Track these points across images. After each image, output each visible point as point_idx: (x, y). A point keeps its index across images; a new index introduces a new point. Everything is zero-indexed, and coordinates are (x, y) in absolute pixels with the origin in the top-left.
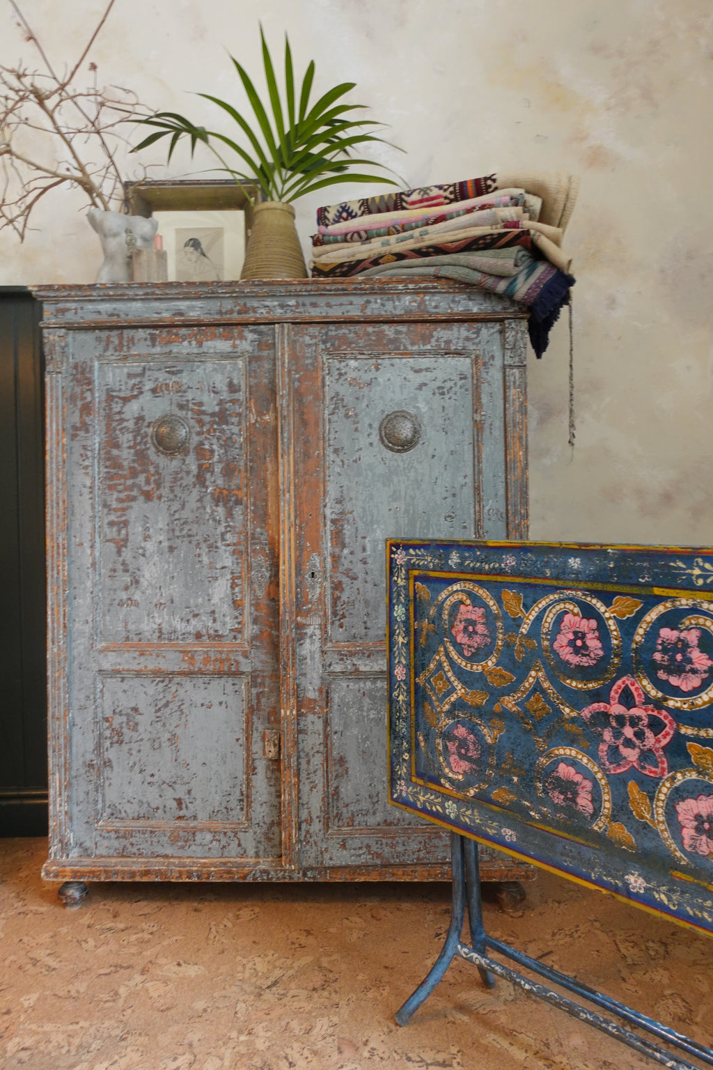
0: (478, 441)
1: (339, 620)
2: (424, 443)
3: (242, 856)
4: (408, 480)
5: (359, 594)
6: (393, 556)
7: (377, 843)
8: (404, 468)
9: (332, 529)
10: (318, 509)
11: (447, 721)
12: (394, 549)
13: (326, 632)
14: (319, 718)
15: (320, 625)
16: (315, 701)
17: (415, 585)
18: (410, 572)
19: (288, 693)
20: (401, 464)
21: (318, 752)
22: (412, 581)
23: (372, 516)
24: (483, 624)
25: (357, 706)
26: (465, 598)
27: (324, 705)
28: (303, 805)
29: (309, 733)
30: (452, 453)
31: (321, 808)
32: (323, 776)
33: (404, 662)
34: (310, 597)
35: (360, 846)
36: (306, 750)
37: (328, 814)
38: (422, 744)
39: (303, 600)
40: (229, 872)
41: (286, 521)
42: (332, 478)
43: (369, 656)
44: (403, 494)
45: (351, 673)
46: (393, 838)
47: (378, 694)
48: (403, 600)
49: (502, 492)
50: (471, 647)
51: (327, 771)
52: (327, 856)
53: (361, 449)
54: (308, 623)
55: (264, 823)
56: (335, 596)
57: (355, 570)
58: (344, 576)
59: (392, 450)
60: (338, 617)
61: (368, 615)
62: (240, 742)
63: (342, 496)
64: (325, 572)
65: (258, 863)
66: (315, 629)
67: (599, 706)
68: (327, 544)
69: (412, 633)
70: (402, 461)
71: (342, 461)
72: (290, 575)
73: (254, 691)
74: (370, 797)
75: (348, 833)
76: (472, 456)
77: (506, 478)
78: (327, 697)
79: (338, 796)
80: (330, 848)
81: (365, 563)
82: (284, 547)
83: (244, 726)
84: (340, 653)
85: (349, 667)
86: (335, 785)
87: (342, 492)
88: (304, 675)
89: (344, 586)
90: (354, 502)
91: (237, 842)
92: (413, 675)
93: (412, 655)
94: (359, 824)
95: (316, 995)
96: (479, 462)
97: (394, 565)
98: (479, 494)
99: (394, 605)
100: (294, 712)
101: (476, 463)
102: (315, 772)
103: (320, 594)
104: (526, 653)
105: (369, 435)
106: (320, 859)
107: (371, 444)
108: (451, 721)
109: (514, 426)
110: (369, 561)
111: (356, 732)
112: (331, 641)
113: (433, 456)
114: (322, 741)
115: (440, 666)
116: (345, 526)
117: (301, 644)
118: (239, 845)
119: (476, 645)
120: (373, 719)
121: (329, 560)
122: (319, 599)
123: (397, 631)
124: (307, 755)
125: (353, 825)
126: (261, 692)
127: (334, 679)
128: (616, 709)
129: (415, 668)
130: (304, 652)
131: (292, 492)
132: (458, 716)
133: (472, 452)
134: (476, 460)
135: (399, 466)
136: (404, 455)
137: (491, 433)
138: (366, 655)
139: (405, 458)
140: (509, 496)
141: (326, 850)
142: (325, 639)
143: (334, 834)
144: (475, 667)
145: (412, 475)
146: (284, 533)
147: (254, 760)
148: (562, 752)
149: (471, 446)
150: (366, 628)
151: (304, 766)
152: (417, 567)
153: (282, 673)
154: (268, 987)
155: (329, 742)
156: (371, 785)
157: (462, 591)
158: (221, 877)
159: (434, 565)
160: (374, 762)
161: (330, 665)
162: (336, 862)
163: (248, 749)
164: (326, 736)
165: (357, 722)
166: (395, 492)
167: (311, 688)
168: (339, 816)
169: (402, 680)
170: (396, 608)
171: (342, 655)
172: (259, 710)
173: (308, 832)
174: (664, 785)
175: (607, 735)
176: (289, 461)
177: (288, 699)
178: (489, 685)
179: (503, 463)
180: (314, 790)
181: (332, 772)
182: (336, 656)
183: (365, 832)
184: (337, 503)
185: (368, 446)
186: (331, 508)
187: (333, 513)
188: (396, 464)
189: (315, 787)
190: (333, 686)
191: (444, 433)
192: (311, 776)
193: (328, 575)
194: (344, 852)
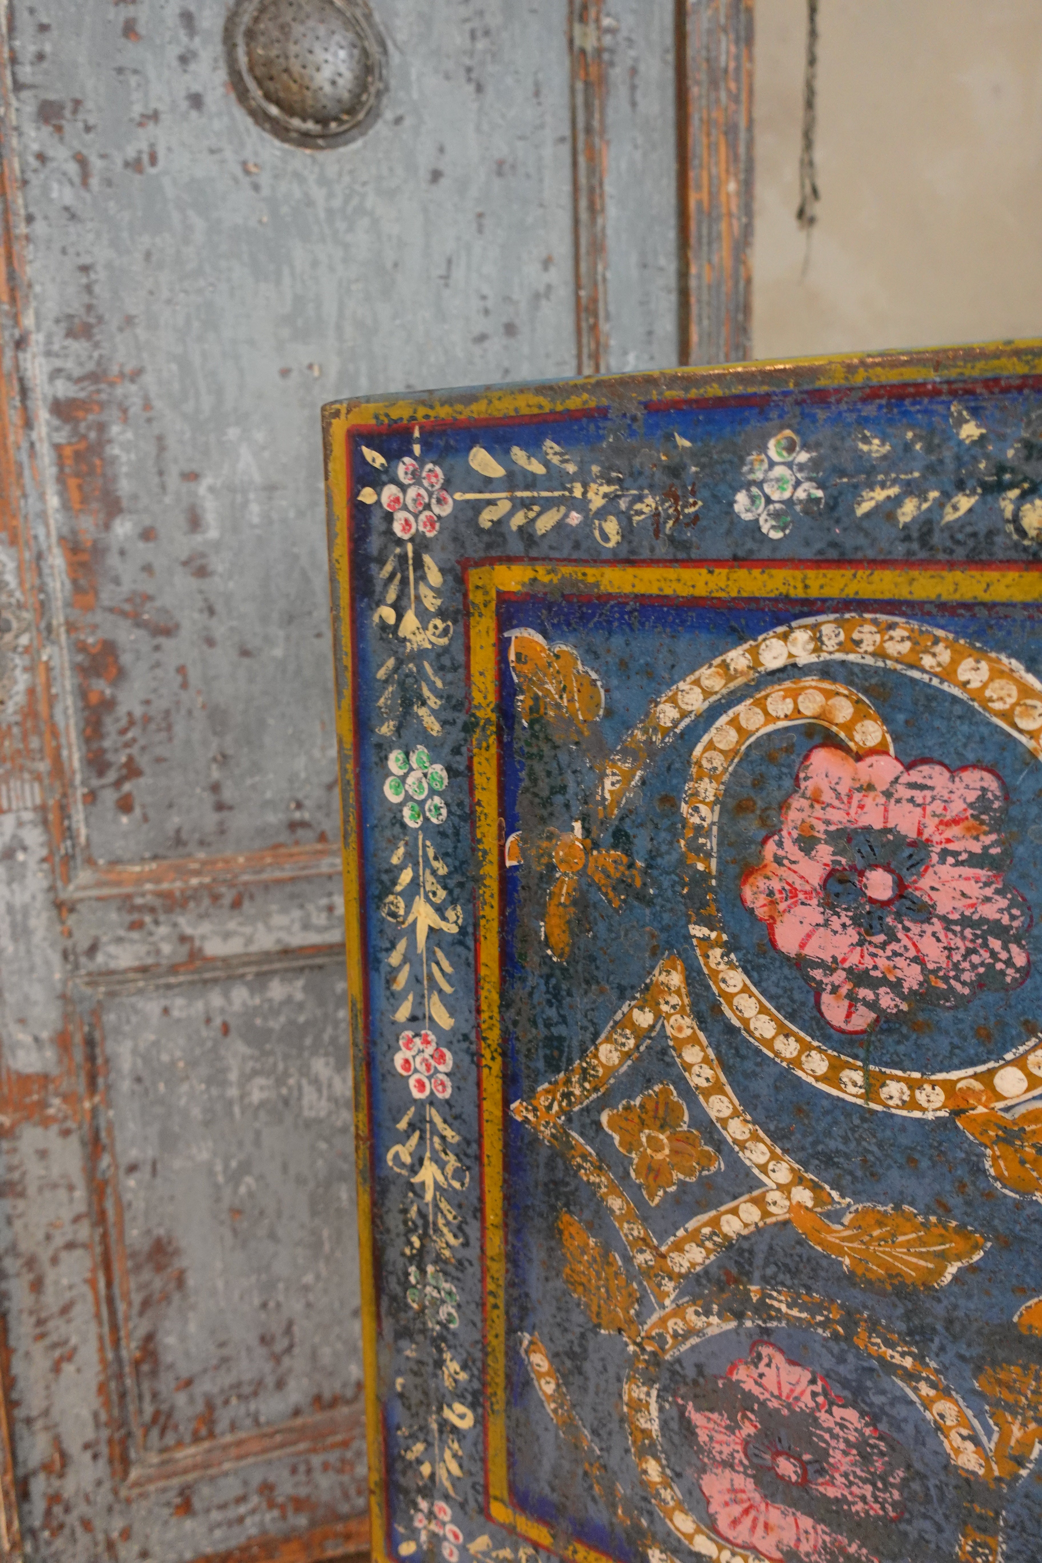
0: (589, 130)
1: (118, 784)
2: (398, 120)
4: (345, 260)
5: (184, 685)
6: (367, 496)
7: (294, 1471)
8: (330, 212)
9: (61, 437)
11: (699, 1322)
12: (375, 458)
13: (69, 833)
14: (65, 1132)
15: (42, 809)
16: (45, 1079)
17: (502, 646)
18: (475, 576)
20: (318, 194)
21: (70, 1246)
22: (483, 624)
23: (219, 393)
24: (974, 861)
25: (204, 1070)
26: (843, 710)
27: (81, 1085)
28: (29, 1421)
29: (32, 1190)
30: (500, 168)
31: (96, 1415)
32: (98, 1315)
33: (445, 1021)
35: (239, 1491)
36: (23, 1246)
37: (123, 1423)
38: (548, 1387)
42: (40, 228)
43: (236, 904)
44: (330, 309)
45: (174, 969)
46: (345, 1444)
47: (276, 1024)
48: (434, 727)
49: (667, 325)
50: (874, 984)
51: (109, 1298)
53: (155, 116)
56: (94, 699)
57: (166, 600)
58: (125, 624)
59: (280, 131)
60: (112, 776)
61: (223, 759)
63: (89, 308)
64: (43, 608)
66: (20, 824)
68: (42, 497)
69: (491, 887)
70: (323, 181)
71: (82, 161)
74: (264, 1340)
75: (195, 1467)
76: (567, 188)
77: (683, 274)
78: (91, 1058)
79: (156, 1363)
80: (137, 1527)
81: (202, 572)
84: (126, 903)
85: (166, 948)
86: (140, 1333)
87: (89, 289)
89: (126, 659)
90: (141, 332)
92: (493, 1085)
93: (490, 994)
94: (233, 1427)
96: (593, 210)
97: (375, 543)
98: (594, 328)
99: (382, 749)
101: (584, 216)
102: (65, 1310)
103: (31, 692)
105: (184, 60)
107: (196, 101)
108: (716, 1325)
109: (714, 84)
110: (219, 564)
111: (205, 1156)
112: (90, 862)
113: (436, 176)
114: (81, 1207)
115: (657, 1059)
116: (115, 429)
119: (912, 977)
120: (262, 1104)
121: (57, 560)
122: (30, 712)
123: (406, 876)
124: (31, 1263)
125: (211, 1435)
127: (111, 994)
129: (507, 1052)
132: (763, 1309)
133: (566, 173)
134: (583, 203)
135: (310, 203)
136: (331, 159)
137: (634, 104)
138: (227, 901)
139: (331, 171)
140: (694, 337)
141: (126, 1534)
142: (64, 858)
143: (150, 1480)
144: (894, 1091)
145: (360, 240)
149: (565, 150)
150: (220, 807)
152: (516, 547)
155: (109, 1205)
156: (264, 1305)
157: (825, 671)
159: (628, 531)
160: (272, 1236)
161: (93, 950)
164: (98, 1188)
165: (207, 1124)
166: (299, 301)
167: (22, 1037)
168: (162, 1420)
169: (432, 1101)
170: (394, 761)
171: (134, 908)
173: (54, 1499)
178: (990, 1195)
179: (672, 221)
180: (68, 1368)
181: (126, 1296)
182: (114, 916)
183: (255, 1446)
184: (70, 334)
185: (184, 105)
186: (48, 354)
187: (56, 374)
188: (297, 194)
189: (69, 1358)
190: (110, 1018)
191: (471, 88)
192: (51, 1325)
193: (58, 620)
194: (189, 1524)
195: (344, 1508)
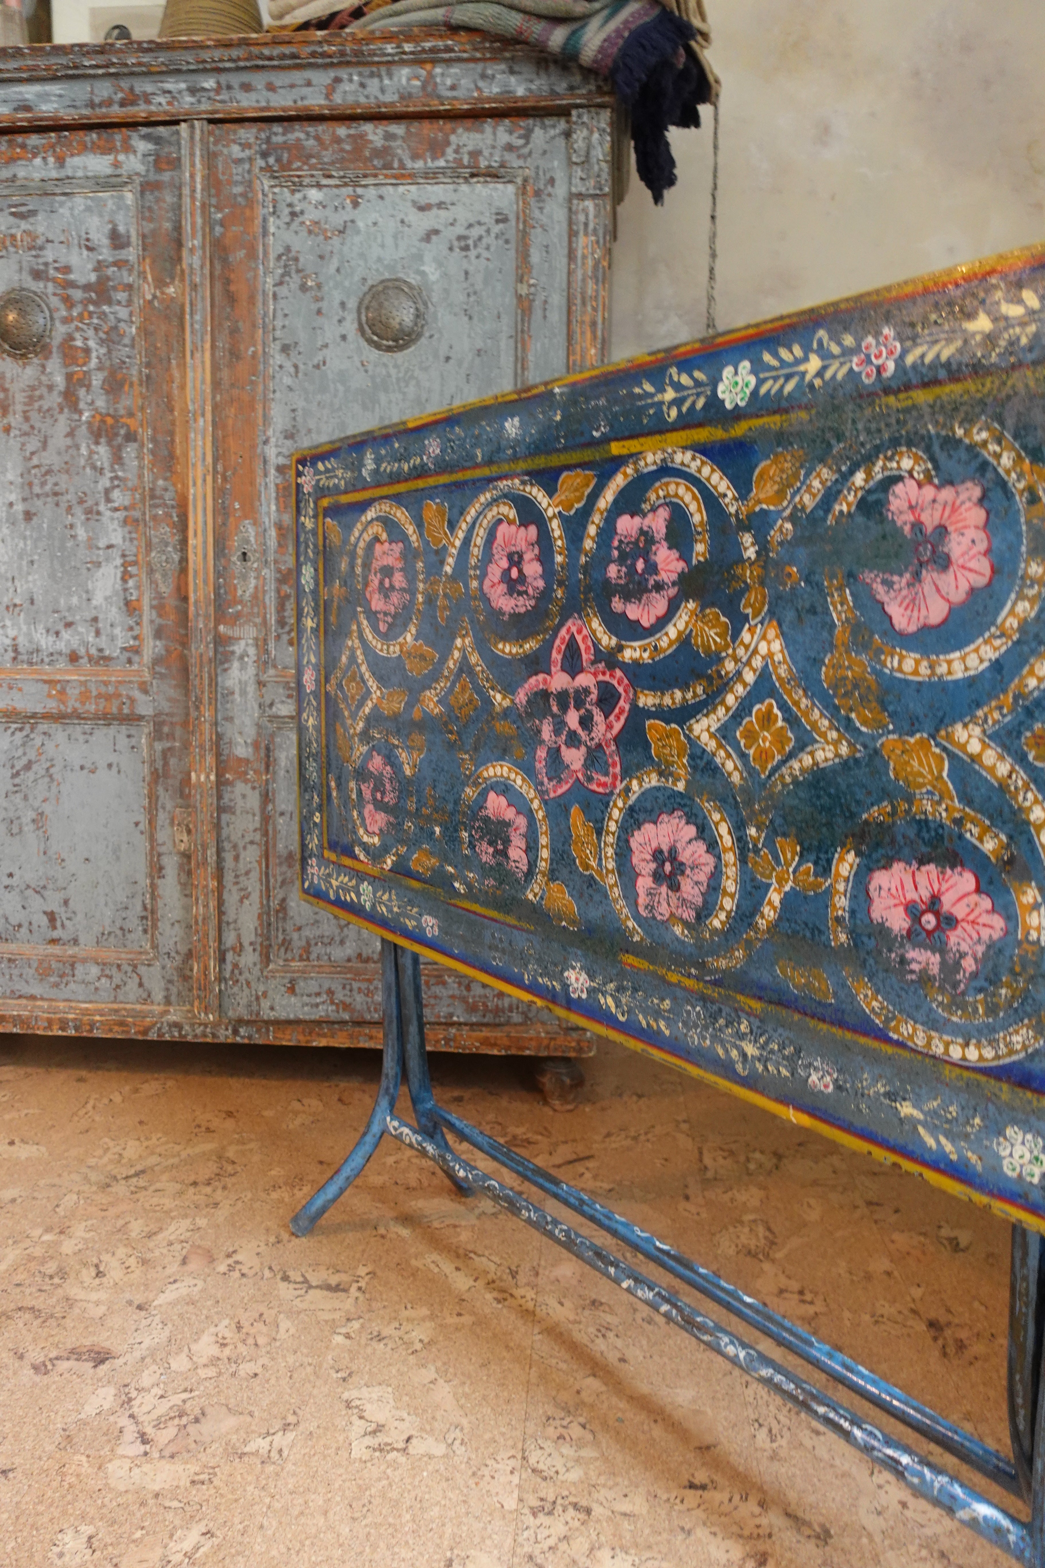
0: (522, 332)
1: (290, 632)
2: (431, 336)
3: (145, 1002)
4: (404, 399)
6: (299, 480)
7: (344, 988)
8: (398, 380)
9: (278, 481)
10: (253, 447)
11: (361, 749)
12: (301, 468)
13: (267, 652)
14: (254, 788)
15: (257, 639)
16: (247, 761)
17: (324, 524)
18: (319, 503)
19: (202, 746)
20: (393, 372)
21: (252, 842)
22: (321, 517)
24: (401, 569)
26: (380, 531)
27: (262, 768)
28: (228, 924)
29: (238, 812)
30: (479, 353)
31: (256, 929)
32: (261, 880)
33: (313, 660)
34: (240, 592)
35: (317, 990)
36: (233, 838)
37: (268, 939)
38: (334, 794)
39: (229, 597)
40: (122, 1024)
41: (199, 464)
42: (278, 395)
46: (370, 981)
48: (311, 556)
50: (387, 615)
51: (267, 875)
52: (265, 1004)
53: (326, 346)
54: (237, 634)
55: (177, 952)
56: (283, 593)
59: (378, 346)
60: (287, 629)
62: (141, 827)
63: (294, 426)
64: (264, 552)
65: (167, 1012)
66: (247, 645)
67: (536, 682)
68: (268, 506)
69: (322, 609)
70: (396, 366)
71: (296, 366)
72: (205, 556)
73: (159, 746)
75: (299, 971)
76: (512, 359)
78: (268, 756)
79: (286, 914)
80: (270, 993)
82: (195, 507)
83: (146, 802)
84: (287, 685)
86: (280, 896)
87: (294, 419)
88: (230, 719)
90: (314, 436)
91: (137, 980)
92: (323, 680)
93: (322, 646)
94: (318, 958)
95: (192, 1190)
96: (523, 369)
97: (300, 496)
99: (302, 566)
100: (213, 777)
101: (519, 371)
102: (247, 873)
103: (256, 588)
104: (450, 609)
105: (340, 321)
106: (255, 1008)
107: (344, 338)
108: (365, 749)
109: (584, 303)
112: (275, 666)
113: (448, 359)
114: (258, 825)
115: (353, 659)
117: (225, 670)
118: (141, 985)
119: (393, 610)
121: (273, 533)
122: (255, 596)
123: (306, 610)
124: (235, 847)
125: (308, 959)
126: (169, 749)
127: (279, 728)
128: (559, 681)
129: (325, 667)
130: (229, 683)
131: (209, 416)
132: (373, 739)
133: (512, 352)
134: (519, 365)
135: (389, 376)
136: (399, 356)
137: (545, 317)
139: (400, 361)
141: (265, 994)
142: (264, 662)
143: (278, 971)
144: (391, 648)
145: (411, 390)
146: (195, 484)
147: (159, 855)
148: (491, 772)
149: (512, 341)
151: (229, 862)
152: (326, 492)
153: (194, 714)
154: (127, 1178)
155: (270, 828)
157: (377, 519)
158: (111, 1030)
159: (345, 483)
161: (271, 705)
162: (281, 1014)
163: (152, 839)
164: (266, 819)
167: (240, 740)
168: (286, 944)
169: (311, 692)
170: (304, 570)
171: (290, 688)
172: (166, 776)
173: (236, 966)
174: (615, 805)
175: (547, 731)
176: (203, 362)
177: (203, 757)
178: (407, 677)
180: (246, 902)
181: (274, 876)
182: (281, 691)
183: (327, 970)
184: (286, 438)
185: (338, 339)
186: (277, 446)
187: (279, 454)
188: (384, 372)
189: (247, 897)
190: (278, 740)
191: (466, 319)
192: (241, 879)
193: (271, 558)
194: (293, 999)
195: (368, 1017)
